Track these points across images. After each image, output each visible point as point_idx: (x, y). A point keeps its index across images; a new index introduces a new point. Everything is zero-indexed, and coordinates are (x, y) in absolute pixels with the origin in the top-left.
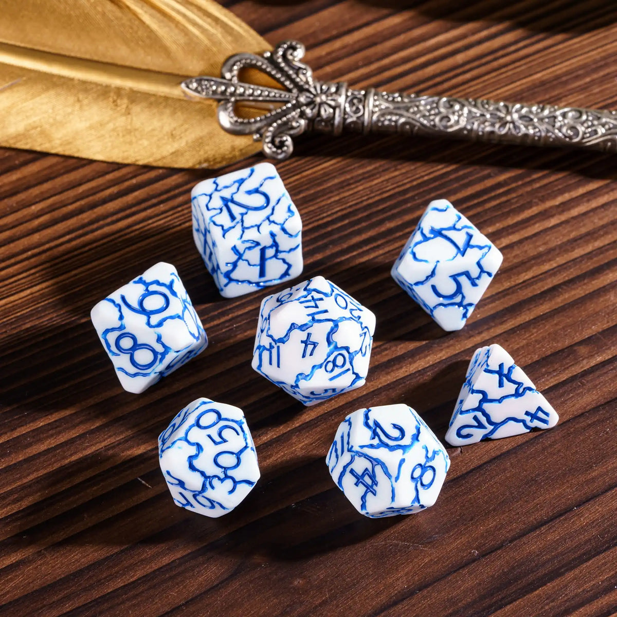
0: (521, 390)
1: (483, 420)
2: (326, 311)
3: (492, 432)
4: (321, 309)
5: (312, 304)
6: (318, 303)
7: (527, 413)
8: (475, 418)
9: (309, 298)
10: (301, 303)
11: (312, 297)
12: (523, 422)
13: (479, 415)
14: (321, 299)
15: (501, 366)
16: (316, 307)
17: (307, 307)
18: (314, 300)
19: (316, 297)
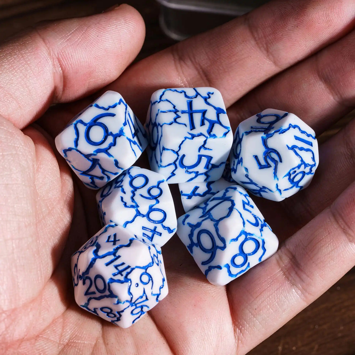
2: (107, 264)
4: (112, 266)
5: (121, 268)
6: (116, 271)
9: (124, 273)
10: (129, 267)
11: (122, 275)
14: (115, 275)
16: (116, 267)
17: (123, 264)
18: (120, 273)
19: (119, 275)
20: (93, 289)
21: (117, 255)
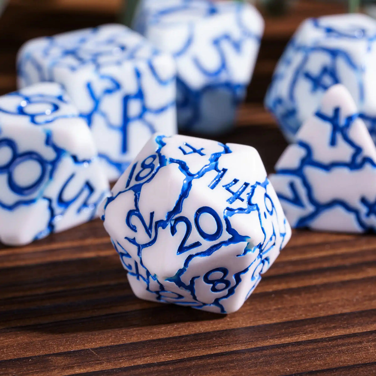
0: (359, 160)
1: (302, 192)
3: (312, 216)
4: (220, 188)
5: (235, 189)
6: (229, 195)
7: (364, 201)
8: (292, 186)
12: (356, 212)
13: (298, 182)
14: (230, 201)
15: (337, 111)
16: (227, 188)
17: (236, 181)
18: (237, 196)
19: (238, 201)
20: (195, 236)
21: (220, 167)
